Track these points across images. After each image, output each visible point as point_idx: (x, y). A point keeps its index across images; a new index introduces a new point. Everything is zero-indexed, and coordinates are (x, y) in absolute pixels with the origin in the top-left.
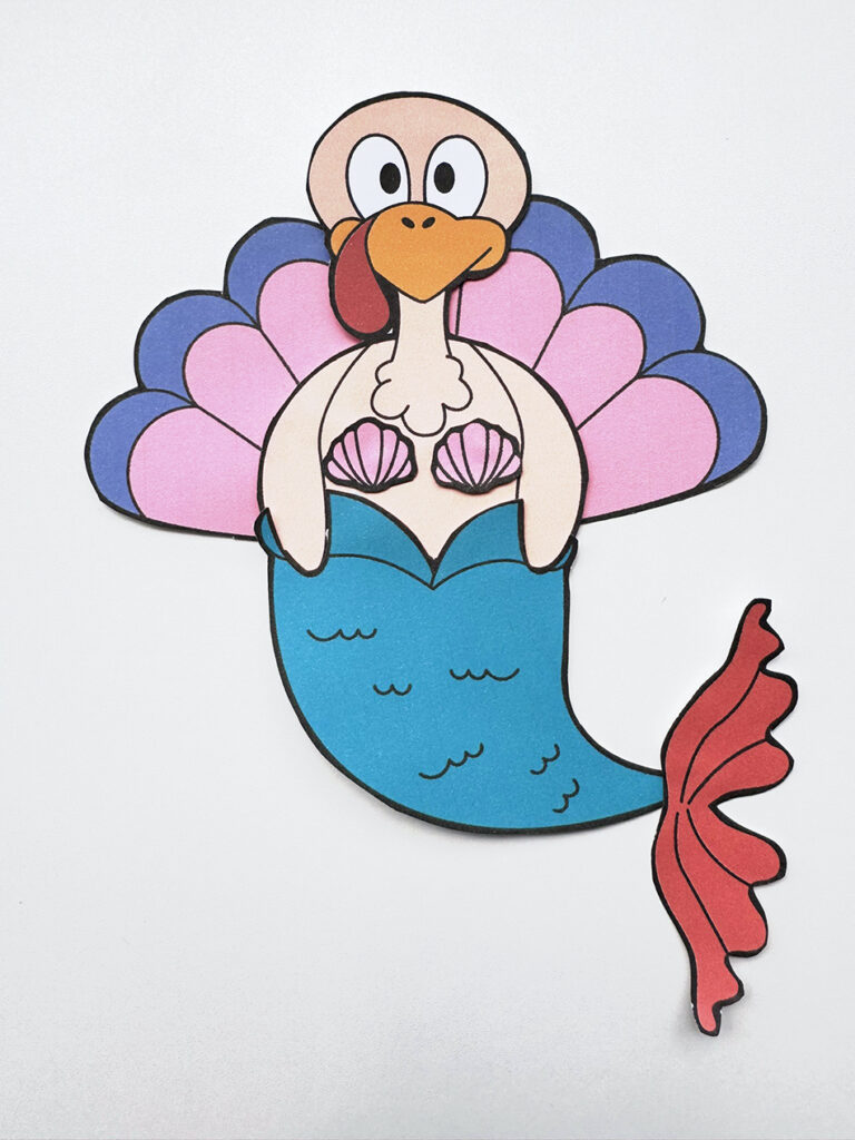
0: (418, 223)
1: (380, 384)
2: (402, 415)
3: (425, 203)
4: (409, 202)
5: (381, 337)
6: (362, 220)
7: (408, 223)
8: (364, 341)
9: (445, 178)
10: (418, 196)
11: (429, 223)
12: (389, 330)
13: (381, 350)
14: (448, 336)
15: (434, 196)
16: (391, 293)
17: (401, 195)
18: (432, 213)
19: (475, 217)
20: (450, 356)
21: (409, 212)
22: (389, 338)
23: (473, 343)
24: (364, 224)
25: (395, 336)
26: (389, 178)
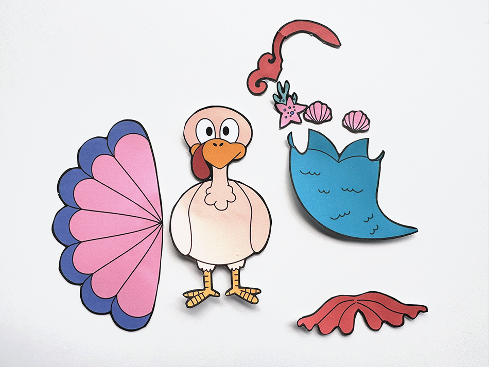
0: (218, 145)
1: (207, 194)
2: (214, 204)
3: (220, 139)
4: (215, 138)
5: (207, 180)
6: (201, 144)
7: (215, 145)
8: (202, 181)
9: (226, 131)
10: (218, 137)
11: (221, 145)
12: (210, 178)
13: (208, 184)
14: (228, 179)
15: (223, 136)
16: (210, 166)
17: (213, 136)
18: (223, 142)
19: (235, 142)
20: (229, 185)
21: (215, 141)
22: (210, 180)
23: (236, 181)
24: (202, 145)
25: (212, 180)
26: (209, 132)
